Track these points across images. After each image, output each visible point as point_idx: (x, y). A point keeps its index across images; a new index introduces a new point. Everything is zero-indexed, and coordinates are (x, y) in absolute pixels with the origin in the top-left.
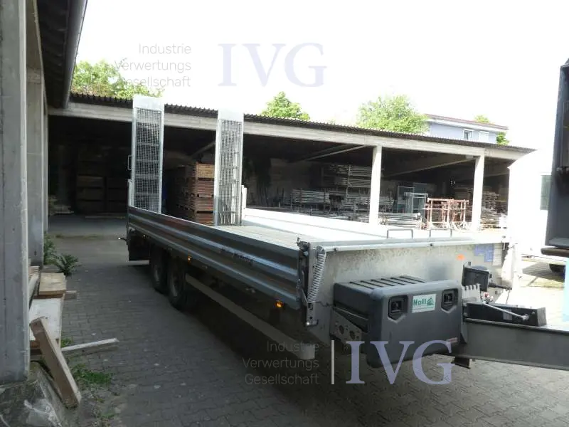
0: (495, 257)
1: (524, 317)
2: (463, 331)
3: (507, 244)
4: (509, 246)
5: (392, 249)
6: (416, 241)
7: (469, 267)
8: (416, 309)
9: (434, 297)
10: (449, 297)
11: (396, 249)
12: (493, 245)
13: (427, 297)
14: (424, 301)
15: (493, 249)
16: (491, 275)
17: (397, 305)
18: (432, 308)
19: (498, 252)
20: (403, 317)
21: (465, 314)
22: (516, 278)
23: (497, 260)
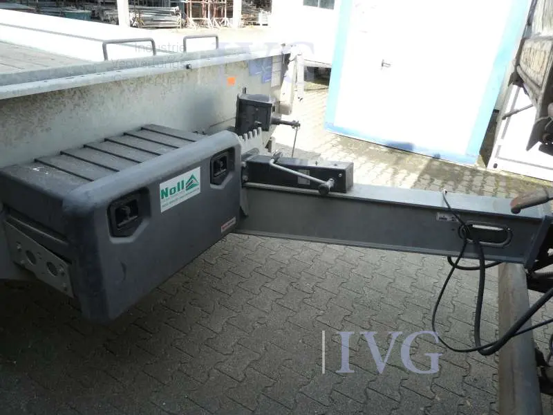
0: (273, 75)
1: (329, 184)
2: (243, 204)
3: (288, 56)
4: (291, 58)
5: (117, 83)
6: (161, 61)
7: (245, 98)
8: (166, 204)
9: (196, 172)
10: (221, 163)
11: (126, 80)
12: (271, 58)
13: (185, 177)
14: (180, 186)
15: (271, 64)
16: (274, 108)
17: (128, 210)
18: (196, 191)
19: (276, 67)
20: (144, 225)
21: (245, 177)
22: (296, 100)
23: (275, 79)
